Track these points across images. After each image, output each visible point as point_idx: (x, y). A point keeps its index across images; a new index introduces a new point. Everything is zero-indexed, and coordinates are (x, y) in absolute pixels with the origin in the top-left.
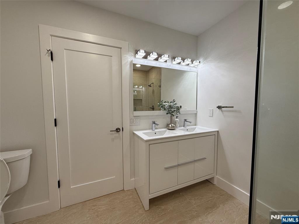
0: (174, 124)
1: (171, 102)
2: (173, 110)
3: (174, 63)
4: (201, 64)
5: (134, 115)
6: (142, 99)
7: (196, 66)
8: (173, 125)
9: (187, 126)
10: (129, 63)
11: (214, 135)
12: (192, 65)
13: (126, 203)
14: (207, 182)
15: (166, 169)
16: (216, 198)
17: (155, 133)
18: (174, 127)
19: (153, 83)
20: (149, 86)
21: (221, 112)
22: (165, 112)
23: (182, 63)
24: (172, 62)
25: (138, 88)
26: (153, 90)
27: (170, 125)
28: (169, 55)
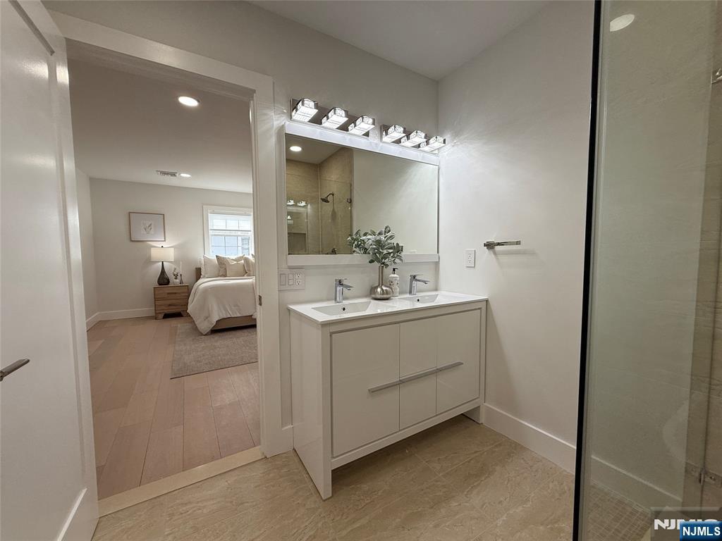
0: (388, 287)
1: (380, 234)
2: (385, 252)
3: (385, 139)
4: (448, 146)
5: (289, 265)
6: (305, 234)
7: (436, 152)
8: (384, 288)
9: (417, 292)
10: (274, 132)
11: (479, 309)
12: (427, 148)
13: (273, 486)
14: (464, 421)
15: (373, 392)
16: (485, 453)
17: (344, 309)
18: (387, 293)
19: (333, 195)
20: (323, 200)
21: (493, 256)
22: (367, 258)
23: (405, 143)
24: (381, 137)
25: (295, 205)
26: (333, 210)
27: (379, 290)
28: (374, 120)
